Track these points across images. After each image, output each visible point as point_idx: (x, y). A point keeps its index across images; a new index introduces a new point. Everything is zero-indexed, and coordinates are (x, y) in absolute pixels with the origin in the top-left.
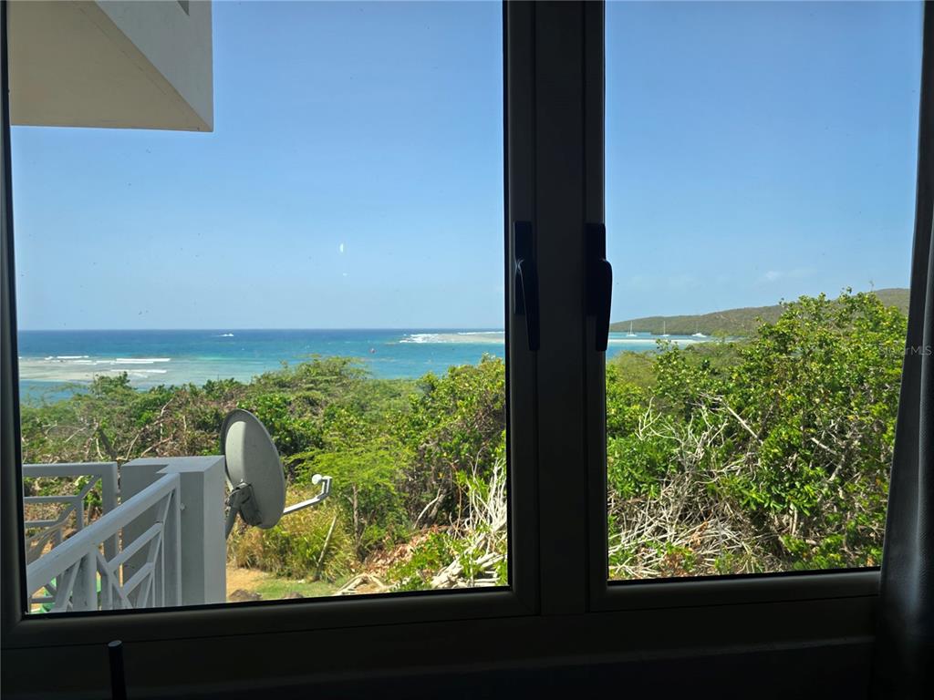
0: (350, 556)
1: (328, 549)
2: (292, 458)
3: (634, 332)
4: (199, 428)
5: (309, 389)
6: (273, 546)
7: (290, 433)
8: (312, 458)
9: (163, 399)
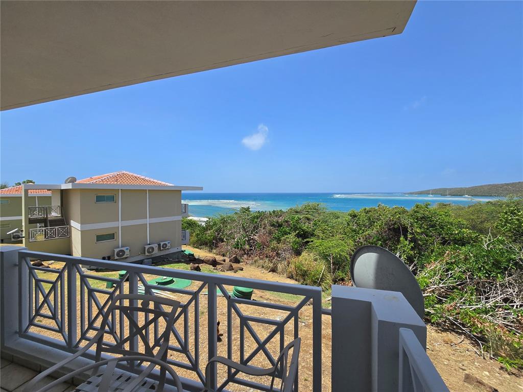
0: (331, 282)
1: (321, 279)
2: (305, 240)
3: (432, 194)
4: (272, 226)
5: (307, 214)
6: (300, 273)
7: (303, 231)
8: (312, 241)
9: (260, 216)
